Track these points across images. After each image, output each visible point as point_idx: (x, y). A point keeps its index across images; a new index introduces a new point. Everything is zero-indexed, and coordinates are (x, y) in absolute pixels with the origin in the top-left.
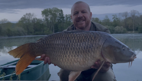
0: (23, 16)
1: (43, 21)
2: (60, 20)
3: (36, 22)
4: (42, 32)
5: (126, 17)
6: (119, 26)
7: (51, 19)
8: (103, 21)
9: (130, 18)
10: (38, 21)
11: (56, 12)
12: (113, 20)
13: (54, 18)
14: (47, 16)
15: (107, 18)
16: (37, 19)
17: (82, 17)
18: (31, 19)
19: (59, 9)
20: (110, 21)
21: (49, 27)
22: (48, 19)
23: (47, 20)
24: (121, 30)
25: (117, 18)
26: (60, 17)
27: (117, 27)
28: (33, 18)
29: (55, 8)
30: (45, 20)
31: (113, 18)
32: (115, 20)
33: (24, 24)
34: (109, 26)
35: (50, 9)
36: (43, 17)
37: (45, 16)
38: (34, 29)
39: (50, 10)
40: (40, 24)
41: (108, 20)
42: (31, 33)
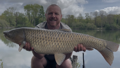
0: (7, 10)
1: (25, 15)
2: (40, 15)
3: (18, 16)
4: (24, 25)
5: (96, 16)
6: (90, 23)
7: (32, 13)
8: (77, 18)
9: (99, 17)
10: (20, 14)
11: (37, 8)
12: (86, 17)
13: (35, 13)
14: (28, 11)
15: (81, 15)
16: (19, 13)
17: (55, 17)
18: (14, 13)
19: (40, 6)
20: (83, 19)
21: (30, 21)
22: (30, 13)
23: (28, 14)
24: (92, 26)
25: (89, 17)
26: (40, 12)
27: (89, 23)
28: (15, 12)
29: (37, 4)
30: (27, 14)
31: (86, 16)
32: (87, 18)
33: (7, 17)
34: (82, 22)
35: (31, 4)
36: (25, 12)
37: (27, 11)
38: (16, 22)
39: (32, 6)
40: (22, 18)
41: (82, 18)
42: (13, 25)
